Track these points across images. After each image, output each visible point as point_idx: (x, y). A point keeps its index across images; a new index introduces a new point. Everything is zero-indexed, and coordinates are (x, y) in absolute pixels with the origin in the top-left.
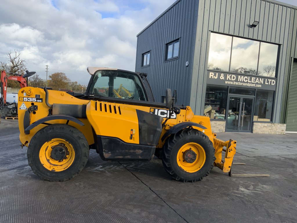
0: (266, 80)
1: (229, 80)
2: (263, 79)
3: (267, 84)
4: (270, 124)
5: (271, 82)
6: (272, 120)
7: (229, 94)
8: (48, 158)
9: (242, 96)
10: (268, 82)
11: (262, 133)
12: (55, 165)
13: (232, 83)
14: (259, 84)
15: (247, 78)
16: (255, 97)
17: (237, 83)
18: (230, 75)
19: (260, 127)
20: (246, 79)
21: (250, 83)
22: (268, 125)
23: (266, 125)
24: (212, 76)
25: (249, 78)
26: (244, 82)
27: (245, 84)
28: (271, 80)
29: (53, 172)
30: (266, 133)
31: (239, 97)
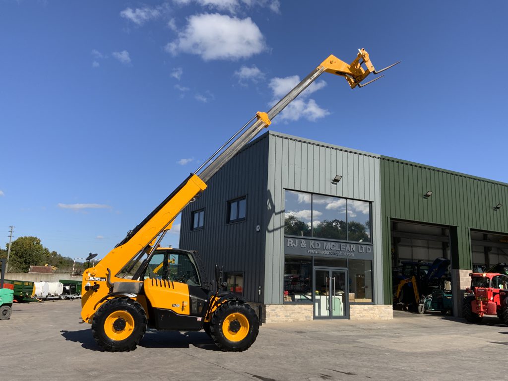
2: (355, 246)
4: (371, 306)
6: (373, 301)
7: (314, 267)
9: (331, 269)
11: (362, 319)
14: (351, 252)
15: (335, 245)
16: (348, 269)
17: (322, 252)
18: (313, 242)
19: (359, 310)
20: (333, 246)
21: (339, 251)
22: (369, 308)
23: (366, 307)
24: (291, 243)
25: (337, 244)
26: (331, 250)
27: (332, 253)
30: (367, 319)
31: (327, 270)
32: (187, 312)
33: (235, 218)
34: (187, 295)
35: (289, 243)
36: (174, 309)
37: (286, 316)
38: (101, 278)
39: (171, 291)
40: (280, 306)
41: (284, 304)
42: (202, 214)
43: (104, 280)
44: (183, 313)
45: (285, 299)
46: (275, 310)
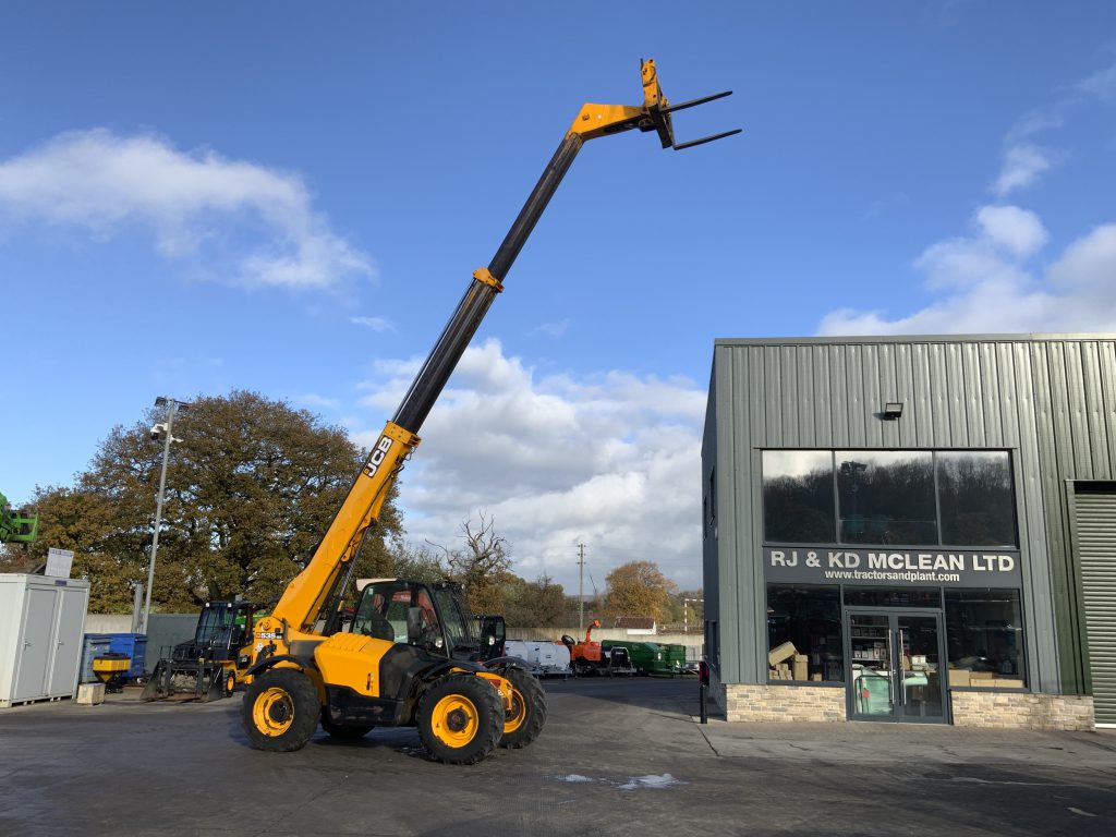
0: (975, 558)
1: (836, 568)
2: (961, 557)
3: (983, 568)
4: (1020, 697)
5: (996, 563)
6: (1027, 684)
7: (845, 608)
8: (268, 717)
9: (894, 613)
10: (983, 563)
11: (990, 725)
12: (273, 728)
13: (848, 575)
14: (950, 572)
15: (900, 557)
16: (943, 611)
17: (866, 576)
18: (839, 554)
19: (981, 705)
20: (896, 561)
21: (913, 571)
22: (1009, 700)
23: (1002, 698)
24: (781, 559)
25: (907, 556)
26: (890, 569)
27: (895, 577)
28: (995, 557)
29: (267, 736)
30: (1006, 726)
31: (885, 614)
37: (774, 710)
40: (760, 688)
41: (768, 684)
46: (748, 696)
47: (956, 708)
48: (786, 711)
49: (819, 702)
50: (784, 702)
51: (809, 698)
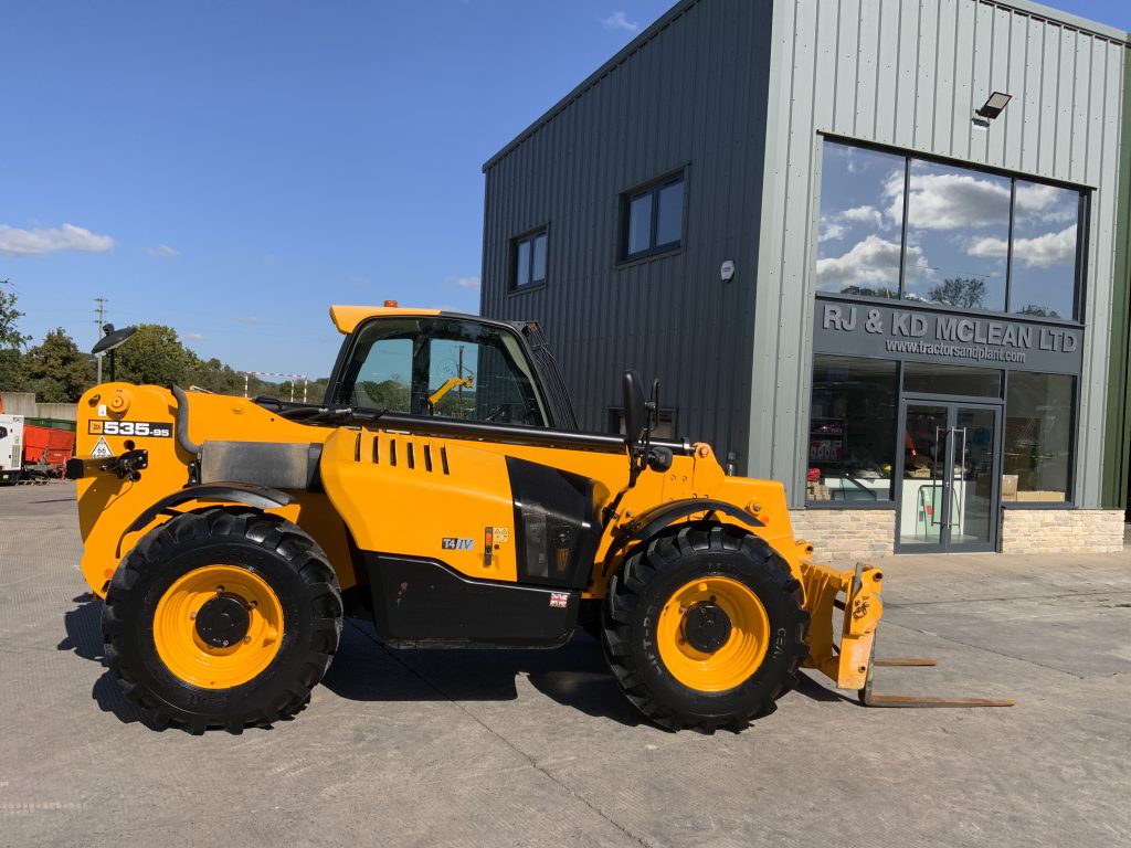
0: (1044, 331)
1: (900, 335)
2: (1031, 330)
3: (1050, 347)
5: (1061, 341)
6: (1070, 496)
7: (903, 394)
9: (953, 403)
10: (1050, 339)
11: (1036, 550)
13: (913, 347)
15: (970, 325)
16: (1005, 402)
17: (932, 348)
18: (905, 316)
19: (1031, 527)
20: (967, 330)
21: (982, 346)
22: (1057, 518)
23: (1050, 515)
24: (836, 318)
25: (978, 324)
26: (958, 341)
27: (963, 352)
28: (1061, 333)
30: (1051, 550)
31: (942, 405)
32: (505, 569)
33: (646, 245)
34: (501, 498)
35: (828, 317)
36: (450, 558)
38: (153, 426)
39: (435, 481)
40: (797, 515)
41: (808, 509)
42: (541, 242)
43: (166, 432)
44: (491, 573)
45: (809, 490)
47: (1006, 531)
48: (825, 546)
49: (864, 531)
50: (826, 533)
51: (853, 526)
